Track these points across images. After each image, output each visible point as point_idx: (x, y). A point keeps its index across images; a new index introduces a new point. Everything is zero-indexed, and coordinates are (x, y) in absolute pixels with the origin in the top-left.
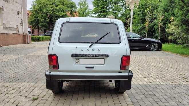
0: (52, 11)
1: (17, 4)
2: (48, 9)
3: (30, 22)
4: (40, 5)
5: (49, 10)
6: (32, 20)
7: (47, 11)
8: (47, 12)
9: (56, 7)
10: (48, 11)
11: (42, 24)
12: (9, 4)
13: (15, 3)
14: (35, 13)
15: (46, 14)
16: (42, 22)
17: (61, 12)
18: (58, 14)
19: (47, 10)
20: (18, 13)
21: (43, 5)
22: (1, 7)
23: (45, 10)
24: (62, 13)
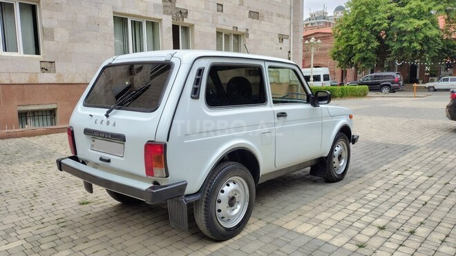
0: (387, 21)
1: (280, 19)
2: (378, 17)
3: (335, 53)
4: (357, 11)
5: (380, 19)
6: (340, 49)
7: (374, 23)
8: (374, 26)
9: (398, 9)
10: (376, 22)
11: (362, 55)
12: (263, 22)
13: (275, 18)
14: (344, 31)
15: (371, 29)
16: (361, 51)
17: (412, 20)
18: (402, 27)
19: (375, 20)
20: (281, 38)
21: (364, 8)
22: (244, 31)
23: (368, 21)
24: (416, 21)
